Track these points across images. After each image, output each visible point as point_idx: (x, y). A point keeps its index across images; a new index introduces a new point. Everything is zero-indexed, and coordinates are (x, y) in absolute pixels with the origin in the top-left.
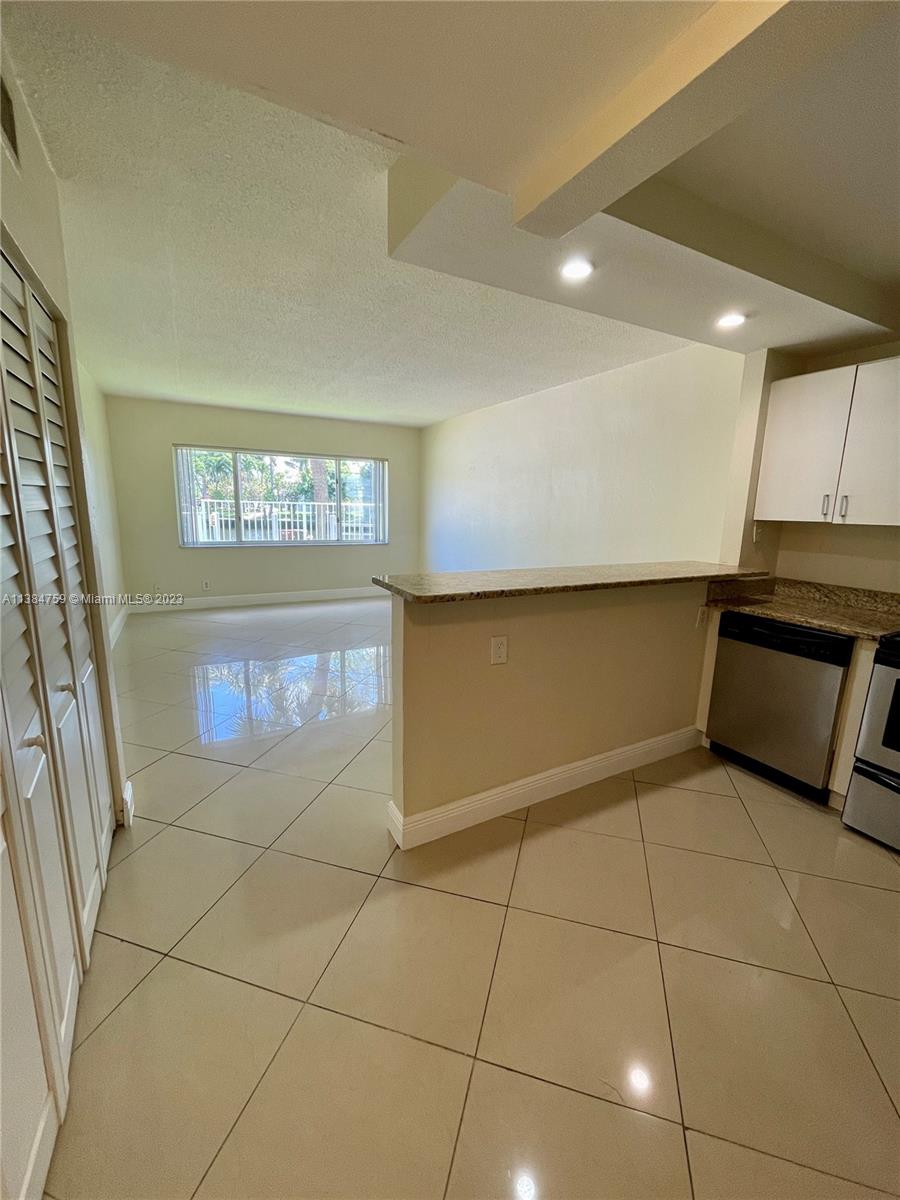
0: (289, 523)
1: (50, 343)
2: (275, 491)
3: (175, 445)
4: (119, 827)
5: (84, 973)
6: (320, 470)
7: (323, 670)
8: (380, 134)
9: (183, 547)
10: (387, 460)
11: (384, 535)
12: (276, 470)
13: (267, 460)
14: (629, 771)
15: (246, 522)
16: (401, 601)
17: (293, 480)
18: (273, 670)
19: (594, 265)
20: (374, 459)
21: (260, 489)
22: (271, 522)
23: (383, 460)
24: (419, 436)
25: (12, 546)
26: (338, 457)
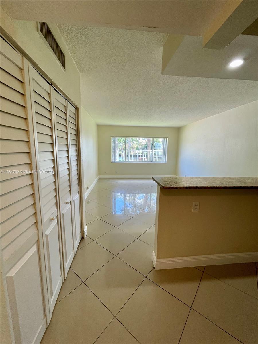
0: (141, 155)
1: (75, 114)
2: (139, 147)
3: (112, 136)
4: (82, 238)
5: (64, 280)
6: (149, 141)
7: (146, 198)
8: (147, 27)
9: (112, 162)
10: (168, 138)
11: (166, 160)
12: (140, 141)
13: (138, 139)
14: (255, 262)
15: (130, 155)
16: (159, 187)
17: (144, 144)
18: (135, 196)
19: (245, 59)
20: (164, 138)
21: (135, 146)
22: (136, 155)
23: (166, 138)
24: (178, 130)
25: (53, 167)
26: (153, 138)
